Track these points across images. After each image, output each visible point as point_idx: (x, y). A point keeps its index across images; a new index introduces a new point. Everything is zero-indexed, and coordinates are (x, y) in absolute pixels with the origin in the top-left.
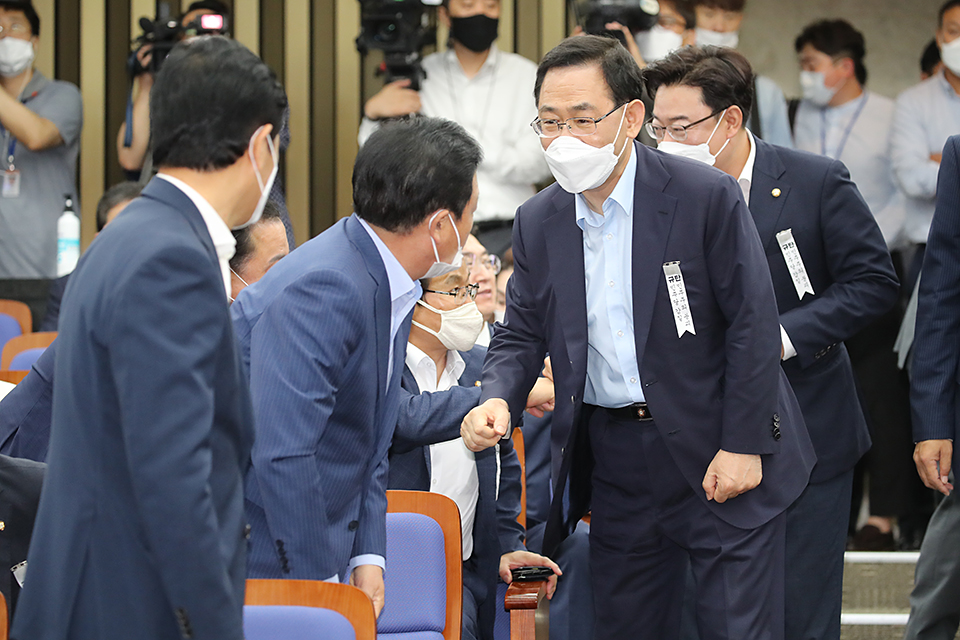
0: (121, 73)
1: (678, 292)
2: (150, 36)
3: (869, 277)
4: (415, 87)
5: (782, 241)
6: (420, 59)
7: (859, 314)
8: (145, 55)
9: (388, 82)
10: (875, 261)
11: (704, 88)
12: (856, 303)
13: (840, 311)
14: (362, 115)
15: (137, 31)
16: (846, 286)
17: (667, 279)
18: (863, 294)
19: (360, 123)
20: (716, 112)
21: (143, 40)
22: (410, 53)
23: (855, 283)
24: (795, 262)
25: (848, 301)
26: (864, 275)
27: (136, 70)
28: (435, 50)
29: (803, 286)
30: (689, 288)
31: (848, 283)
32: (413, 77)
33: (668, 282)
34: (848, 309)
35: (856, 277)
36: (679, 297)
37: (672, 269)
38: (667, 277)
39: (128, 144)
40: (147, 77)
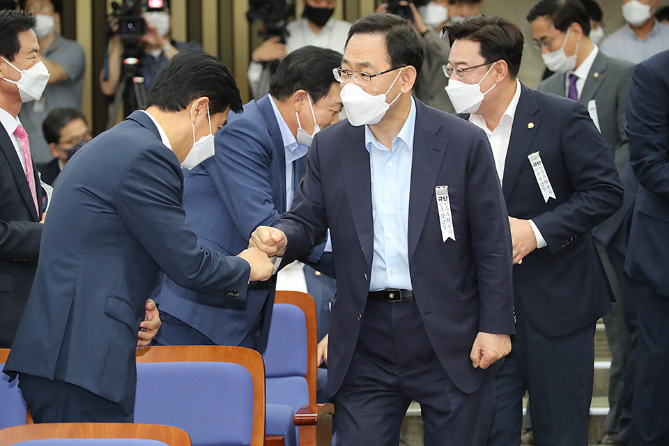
0: (101, 36)
1: (444, 208)
2: (118, 12)
3: (600, 187)
4: (283, 42)
5: (532, 160)
6: (286, 24)
7: (592, 213)
8: (115, 24)
9: (266, 39)
10: (604, 175)
11: (482, 44)
12: (589, 206)
13: (578, 211)
14: (250, 60)
15: (110, 10)
16: (583, 193)
17: (438, 199)
18: (595, 199)
19: (249, 65)
20: (489, 62)
21: (114, 15)
22: (279, 21)
23: (589, 191)
24: (542, 176)
25: (583, 205)
26: (595, 186)
27: (110, 34)
28: (295, 19)
29: (548, 193)
30: (453, 207)
31: (584, 191)
32: (282, 36)
33: (438, 201)
34: (583, 210)
35: (589, 188)
36: (445, 212)
37: (442, 191)
38: (437, 197)
39: (106, 79)
40: (117, 38)
